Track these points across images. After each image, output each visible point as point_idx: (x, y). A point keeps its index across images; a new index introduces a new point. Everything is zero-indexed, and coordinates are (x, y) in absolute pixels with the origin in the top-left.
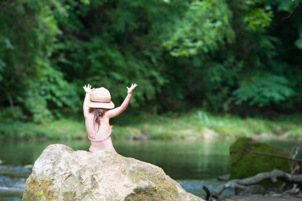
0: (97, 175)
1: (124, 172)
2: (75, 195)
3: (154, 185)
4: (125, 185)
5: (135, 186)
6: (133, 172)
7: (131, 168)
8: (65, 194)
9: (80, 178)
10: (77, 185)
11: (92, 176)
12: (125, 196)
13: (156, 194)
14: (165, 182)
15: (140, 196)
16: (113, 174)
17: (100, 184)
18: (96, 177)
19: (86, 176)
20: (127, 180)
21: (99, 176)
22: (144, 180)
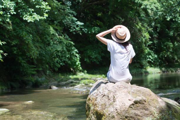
0: (116, 95)
1: (129, 93)
2: (106, 105)
3: (144, 99)
4: (129, 100)
5: (134, 100)
6: (134, 92)
7: (132, 91)
8: (102, 105)
9: (108, 97)
10: (107, 100)
11: (114, 96)
12: (129, 105)
13: (145, 103)
14: (151, 96)
15: (137, 105)
16: (123, 94)
17: (117, 100)
18: (115, 96)
19: (111, 96)
20: (130, 97)
21: (117, 95)
22: (139, 96)
